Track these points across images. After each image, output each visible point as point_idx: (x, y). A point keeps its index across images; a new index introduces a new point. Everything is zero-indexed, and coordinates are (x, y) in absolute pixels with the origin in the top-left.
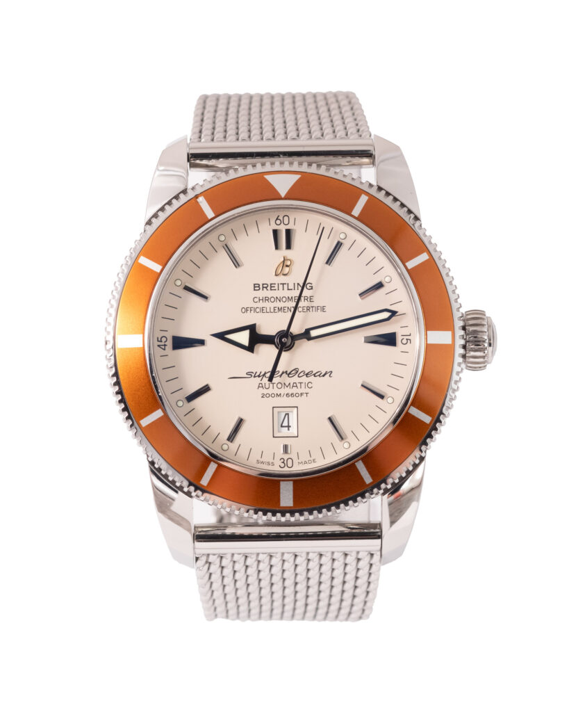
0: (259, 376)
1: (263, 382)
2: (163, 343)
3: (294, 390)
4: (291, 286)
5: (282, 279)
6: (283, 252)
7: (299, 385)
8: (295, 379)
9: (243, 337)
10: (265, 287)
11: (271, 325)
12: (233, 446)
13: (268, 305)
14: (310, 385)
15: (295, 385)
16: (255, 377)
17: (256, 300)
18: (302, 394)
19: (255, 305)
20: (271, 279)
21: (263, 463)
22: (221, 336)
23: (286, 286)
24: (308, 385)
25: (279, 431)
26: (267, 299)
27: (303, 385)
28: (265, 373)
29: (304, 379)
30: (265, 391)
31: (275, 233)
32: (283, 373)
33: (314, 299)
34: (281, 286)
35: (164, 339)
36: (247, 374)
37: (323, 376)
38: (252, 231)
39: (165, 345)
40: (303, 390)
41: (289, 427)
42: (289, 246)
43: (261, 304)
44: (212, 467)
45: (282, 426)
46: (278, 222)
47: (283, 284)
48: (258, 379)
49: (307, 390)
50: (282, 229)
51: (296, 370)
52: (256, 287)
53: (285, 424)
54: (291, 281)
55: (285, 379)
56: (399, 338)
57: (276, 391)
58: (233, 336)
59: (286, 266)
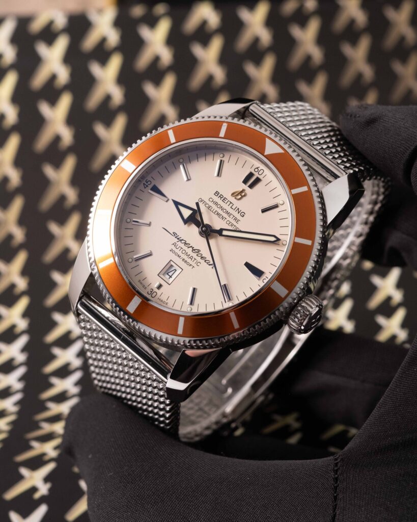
0: (178, 239)
1: (177, 243)
2: (147, 184)
3: (189, 260)
4: (234, 207)
5: (233, 199)
6: (246, 187)
7: (193, 259)
8: (194, 255)
9: (187, 213)
10: (221, 197)
11: (205, 218)
13: (214, 207)
14: (199, 264)
15: (191, 258)
16: (176, 237)
17: (211, 200)
18: (191, 265)
19: (208, 202)
20: (228, 195)
21: (141, 283)
22: (177, 204)
23: (231, 205)
24: (198, 263)
25: (163, 275)
26: (216, 204)
27: (195, 261)
28: (182, 240)
29: (199, 259)
30: (174, 249)
31: (250, 174)
32: (191, 247)
33: (239, 222)
34: (229, 203)
35: (149, 183)
36: (173, 233)
37: (210, 265)
39: (147, 186)
40: (193, 264)
41: (171, 277)
42: (251, 186)
43: (211, 204)
45: (168, 274)
46: (256, 170)
47: (231, 203)
48: (176, 240)
49: (195, 265)
50: (256, 175)
51: (199, 251)
52: (217, 193)
53: (170, 274)
54: (237, 204)
55: (189, 251)
56: (264, 277)
57: (180, 253)
58: (182, 209)
59: (240, 195)
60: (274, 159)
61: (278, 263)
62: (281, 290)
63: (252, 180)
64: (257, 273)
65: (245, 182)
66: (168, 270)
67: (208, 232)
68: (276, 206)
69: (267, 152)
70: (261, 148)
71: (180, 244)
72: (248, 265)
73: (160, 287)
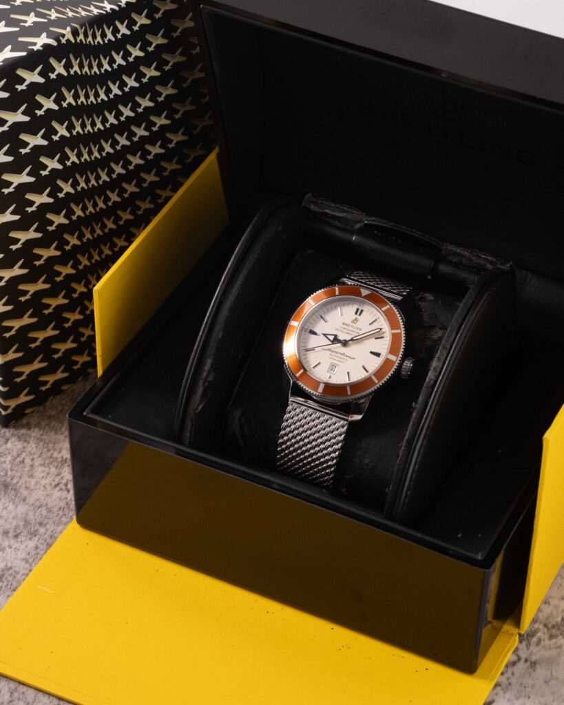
2: (306, 331)
3: (341, 360)
5: (352, 324)
6: (357, 316)
8: (343, 357)
9: (332, 338)
10: (346, 325)
11: (341, 337)
12: (313, 370)
13: (345, 331)
18: (343, 362)
19: (340, 329)
20: (349, 323)
22: (325, 335)
23: (353, 327)
24: (346, 360)
25: (330, 371)
26: (345, 329)
27: (344, 359)
28: (335, 352)
29: (346, 358)
30: (331, 357)
31: (358, 309)
32: (340, 353)
34: (351, 326)
35: (307, 329)
36: (329, 349)
37: (352, 359)
38: (350, 306)
41: (334, 371)
42: (360, 315)
43: (342, 329)
44: (302, 371)
45: (332, 370)
46: (359, 306)
48: (331, 352)
50: (360, 309)
51: (344, 354)
52: (343, 324)
54: (355, 325)
55: (339, 355)
56: (381, 355)
57: (335, 358)
58: (328, 336)
59: (355, 320)
60: (367, 297)
61: (386, 347)
62: (393, 358)
63: (359, 312)
64: (378, 355)
65: (356, 313)
66: (332, 367)
67: (345, 343)
68: (376, 320)
69: (363, 295)
70: (359, 294)
71: (333, 354)
72: (372, 353)
73: (330, 377)
